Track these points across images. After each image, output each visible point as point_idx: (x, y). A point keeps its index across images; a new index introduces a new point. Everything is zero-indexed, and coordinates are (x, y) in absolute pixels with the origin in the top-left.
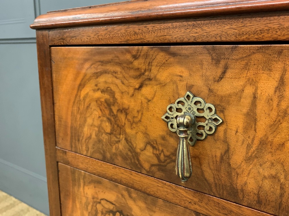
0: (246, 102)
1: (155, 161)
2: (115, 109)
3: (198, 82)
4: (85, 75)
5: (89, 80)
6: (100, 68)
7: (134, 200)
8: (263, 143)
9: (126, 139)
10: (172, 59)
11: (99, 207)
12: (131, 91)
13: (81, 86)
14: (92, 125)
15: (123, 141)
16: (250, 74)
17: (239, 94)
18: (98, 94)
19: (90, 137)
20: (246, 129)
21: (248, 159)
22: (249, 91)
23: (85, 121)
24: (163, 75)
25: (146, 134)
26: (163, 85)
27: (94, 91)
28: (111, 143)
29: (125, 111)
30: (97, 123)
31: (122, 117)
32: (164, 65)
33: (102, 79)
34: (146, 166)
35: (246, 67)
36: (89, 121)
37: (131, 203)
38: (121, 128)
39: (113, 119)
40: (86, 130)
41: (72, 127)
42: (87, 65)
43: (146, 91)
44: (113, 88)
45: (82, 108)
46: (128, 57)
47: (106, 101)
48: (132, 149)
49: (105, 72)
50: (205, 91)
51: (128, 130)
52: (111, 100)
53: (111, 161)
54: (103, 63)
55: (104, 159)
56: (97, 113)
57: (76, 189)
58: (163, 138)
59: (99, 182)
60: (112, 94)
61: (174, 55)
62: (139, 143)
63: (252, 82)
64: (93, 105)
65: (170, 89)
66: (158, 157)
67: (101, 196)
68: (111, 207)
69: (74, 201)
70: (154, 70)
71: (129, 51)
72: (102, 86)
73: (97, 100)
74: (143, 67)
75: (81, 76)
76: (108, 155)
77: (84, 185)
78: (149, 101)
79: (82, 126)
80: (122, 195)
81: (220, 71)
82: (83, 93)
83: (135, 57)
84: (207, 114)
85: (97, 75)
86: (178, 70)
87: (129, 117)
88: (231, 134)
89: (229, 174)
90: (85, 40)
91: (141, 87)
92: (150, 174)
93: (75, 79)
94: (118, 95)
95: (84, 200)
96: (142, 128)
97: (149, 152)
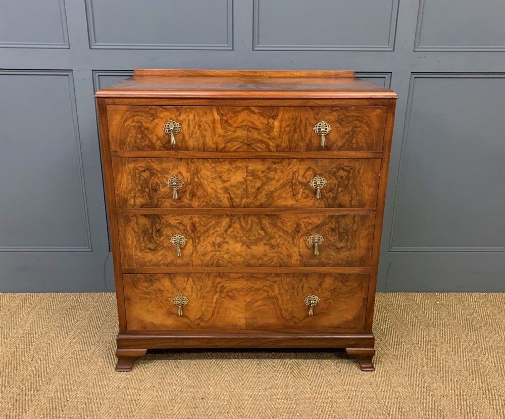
0: (187, 121)
1: (161, 145)
2: (143, 129)
3: (173, 117)
4: (127, 117)
5: (129, 118)
6: (135, 114)
7: (154, 162)
8: (192, 132)
9: (149, 139)
10: (164, 110)
11: (137, 171)
12: (150, 121)
13: (125, 121)
14: (132, 137)
15: (147, 141)
16: (187, 114)
17: (185, 119)
18: (134, 124)
19: (131, 142)
20: (188, 129)
21: (189, 137)
22: (187, 118)
23: (128, 136)
24: (162, 115)
25: (157, 136)
26: (162, 118)
27: (132, 123)
28: (141, 142)
29: (148, 129)
30: (134, 135)
31: (146, 131)
32: (161, 112)
33: (136, 118)
34: (158, 147)
35: (186, 112)
36: (130, 135)
37: (152, 164)
38: (146, 136)
39: (142, 133)
40: (129, 140)
41: (120, 139)
42: (128, 113)
43: (156, 121)
44: (142, 121)
45: (126, 130)
46: (148, 109)
47: (138, 126)
48: (151, 143)
49: (137, 115)
50: (176, 119)
51: (149, 136)
52: (141, 125)
53: (142, 149)
54: (136, 112)
55: (139, 149)
56: (134, 131)
57: (123, 167)
58: (164, 136)
59: (136, 160)
60: (141, 123)
61: (165, 109)
62: (154, 140)
63: (188, 116)
64: (132, 129)
65: (165, 119)
66: (162, 143)
67: (138, 165)
68: (143, 169)
69: (122, 174)
70: (158, 114)
71: (148, 108)
72: (136, 120)
73: (134, 126)
74: (154, 113)
75: (125, 118)
76: (141, 147)
77: (128, 163)
78: (157, 124)
79: (126, 138)
80: (148, 162)
81: (179, 113)
82: (126, 124)
83: (150, 109)
84: (177, 126)
85: (133, 116)
86: (167, 113)
87: (149, 131)
88: (184, 131)
89: (185, 143)
90: (127, 103)
91: (153, 119)
92: (160, 150)
93: (122, 119)
94: (144, 123)
95: (128, 171)
96: (155, 134)
97: (159, 142)
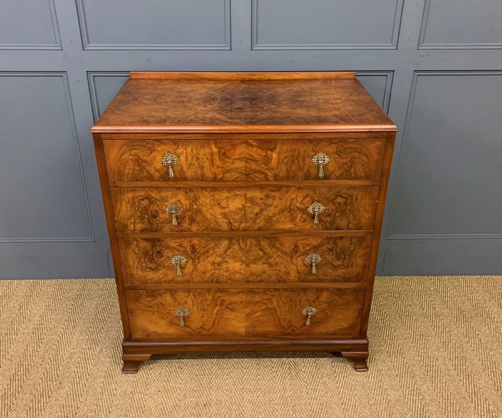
0: (185, 154)
1: (159, 176)
2: (140, 161)
3: (171, 150)
4: (124, 150)
5: (126, 152)
6: (132, 148)
7: (152, 191)
8: (191, 164)
10: (162, 144)
11: (136, 200)
12: (147, 154)
13: (122, 155)
14: (130, 169)
15: (146, 172)
16: (185, 147)
17: (183, 153)
18: (132, 157)
19: (129, 174)
20: (186, 161)
21: (188, 169)
22: (185, 151)
23: (126, 168)
24: (159, 149)
25: (155, 168)
26: (159, 152)
27: (130, 156)
28: (140, 174)
29: (145, 161)
30: (132, 167)
31: (144, 164)
32: (159, 146)
33: (133, 152)
34: (156, 178)
35: (183, 146)
36: (128, 167)
37: (151, 193)
38: (144, 168)
39: (140, 165)
40: (126, 171)
41: (118, 171)
42: (125, 146)
43: (154, 154)
44: (139, 154)
45: (123, 163)
46: (145, 144)
47: (136, 159)
48: (150, 174)
49: (135, 149)
50: (173, 152)
51: (147, 168)
52: (138, 158)
53: (141, 180)
54: (133, 146)
55: (137, 180)
56: (132, 164)
57: (122, 197)
58: (162, 168)
59: (135, 190)
60: (139, 156)
61: (162, 143)
62: (153, 171)
63: (185, 149)
64: (130, 161)
65: (162, 152)
66: (161, 175)
67: (137, 195)
68: (142, 198)
69: (121, 202)
70: (156, 148)
71: (145, 142)
72: (133, 154)
73: (131, 159)
74: (151, 146)
75: (122, 151)
76: (139, 179)
77: (127, 193)
78: (154, 157)
79: (124, 170)
80: (147, 192)
81: (177, 147)
82: (123, 158)
83: (148, 144)
84: (175, 159)
85: (131, 150)
86: (164, 147)
87: (147, 163)
88: (182, 163)
89: (184, 174)
90: (123, 138)
91: (151, 153)
92: (158, 180)
93: (119, 152)
94: (141, 157)
95: (127, 200)
96: (153, 166)
97: (157, 174)
